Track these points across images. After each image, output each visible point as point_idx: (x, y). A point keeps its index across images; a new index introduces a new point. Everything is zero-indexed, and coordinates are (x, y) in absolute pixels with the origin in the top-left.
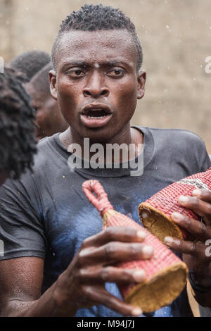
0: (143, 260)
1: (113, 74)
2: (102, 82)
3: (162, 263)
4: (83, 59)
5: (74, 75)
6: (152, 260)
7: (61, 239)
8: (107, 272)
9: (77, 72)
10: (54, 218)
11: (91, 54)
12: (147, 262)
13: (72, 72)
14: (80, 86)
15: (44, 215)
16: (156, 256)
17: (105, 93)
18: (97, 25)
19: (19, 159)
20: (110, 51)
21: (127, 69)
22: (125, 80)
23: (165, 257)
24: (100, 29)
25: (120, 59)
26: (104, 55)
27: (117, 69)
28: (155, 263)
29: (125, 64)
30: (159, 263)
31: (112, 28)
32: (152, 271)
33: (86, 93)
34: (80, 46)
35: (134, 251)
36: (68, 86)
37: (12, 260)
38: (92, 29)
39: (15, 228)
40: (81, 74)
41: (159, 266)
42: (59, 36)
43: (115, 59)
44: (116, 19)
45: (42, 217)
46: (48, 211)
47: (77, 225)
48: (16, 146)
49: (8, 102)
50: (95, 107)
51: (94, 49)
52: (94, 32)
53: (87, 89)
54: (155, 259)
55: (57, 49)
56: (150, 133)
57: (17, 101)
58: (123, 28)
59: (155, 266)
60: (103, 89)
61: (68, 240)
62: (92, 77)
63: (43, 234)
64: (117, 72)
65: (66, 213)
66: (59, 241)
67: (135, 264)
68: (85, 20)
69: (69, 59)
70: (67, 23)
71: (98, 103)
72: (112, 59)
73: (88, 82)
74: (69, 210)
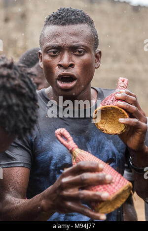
0: (106, 184)
1: (77, 53)
2: (70, 59)
3: (118, 185)
4: (58, 44)
5: (52, 54)
6: (112, 184)
7: (42, 157)
8: (83, 194)
9: (54, 52)
10: (39, 143)
11: (62, 40)
12: (108, 185)
13: (51, 52)
14: (56, 61)
15: (33, 141)
16: (113, 181)
17: (72, 66)
18: (66, 22)
19: (21, 126)
20: (75, 39)
21: (86, 50)
22: (86, 57)
23: (119, 181)
24: (69, 24)
25: (82, 43)
26: (71, 41)
27: (80, 50)
28: (114, 186)
29: (85, 46)
30: (116, 186)
31: (77, 23)
32: (112, 191)
33: (60, 66)
34: (56, 35)
35: (100, 178)
36: (49, 61)
37: (10, 169)
38: (63, 24)
39: (14, 148)
40: (57, 53)
41: (116, 188)
42: (44, 28)
43: (79, 43)
44: (80, 17)
45: (31, 142)
46: (36, 138)
47: (53, 148)
48: (21, 117)
49: (17, 88)
50: (65, 75)
51: (64, 37)
52: (64, 26)
53: (60, 63)
54: (113, 183)
55: (42, 37)
56: (102, 92)
57: (24, 89)
58: (85, 23)
59: (114, 188)
60: (70, 63)
61: (47, 157)
62: (63, 55)
63: (30, 153)
64: (80, 52)
65: (47, 140)
66: (41, 158)
67: (101, 187)
68: (59, 19)
69: (49, 44)
70: (48, 20)
71: (67, 72)
72: (77, 43)
73: (61, 59)
74: (49, 138)
